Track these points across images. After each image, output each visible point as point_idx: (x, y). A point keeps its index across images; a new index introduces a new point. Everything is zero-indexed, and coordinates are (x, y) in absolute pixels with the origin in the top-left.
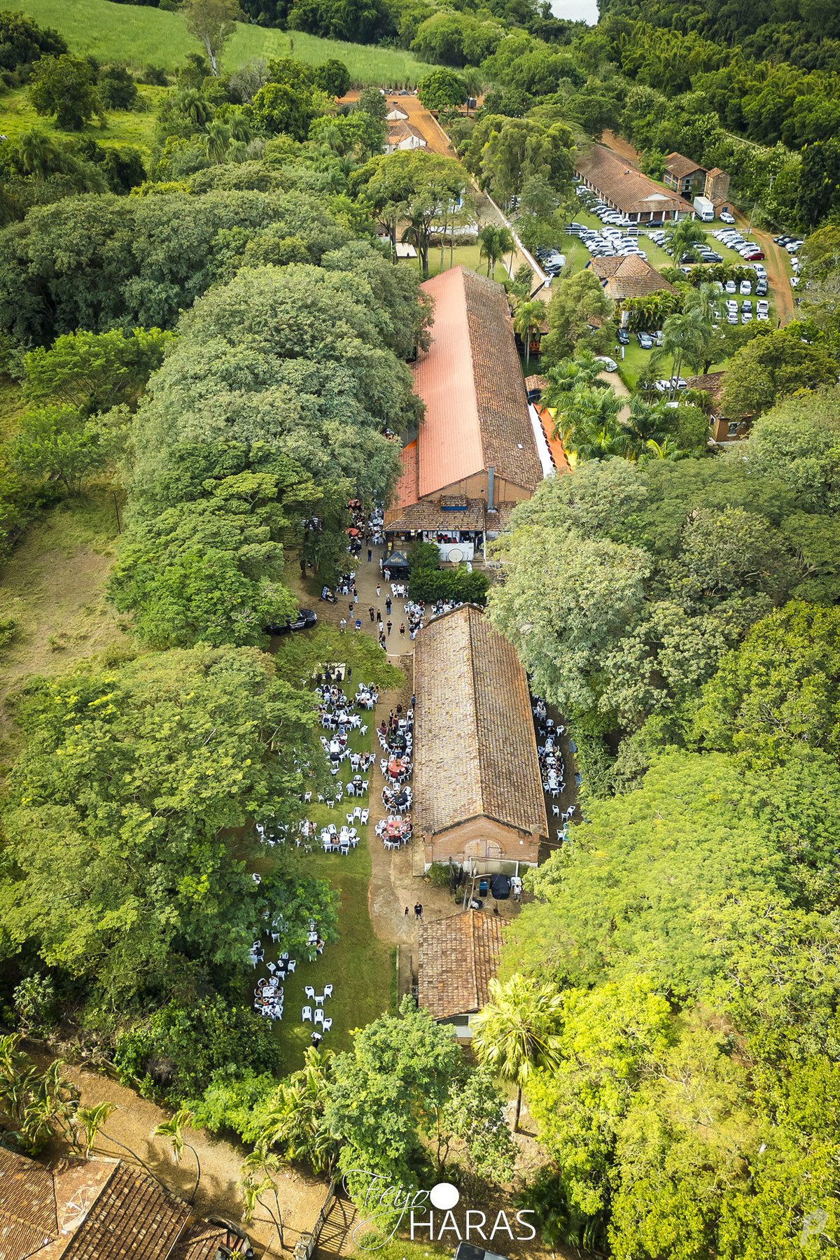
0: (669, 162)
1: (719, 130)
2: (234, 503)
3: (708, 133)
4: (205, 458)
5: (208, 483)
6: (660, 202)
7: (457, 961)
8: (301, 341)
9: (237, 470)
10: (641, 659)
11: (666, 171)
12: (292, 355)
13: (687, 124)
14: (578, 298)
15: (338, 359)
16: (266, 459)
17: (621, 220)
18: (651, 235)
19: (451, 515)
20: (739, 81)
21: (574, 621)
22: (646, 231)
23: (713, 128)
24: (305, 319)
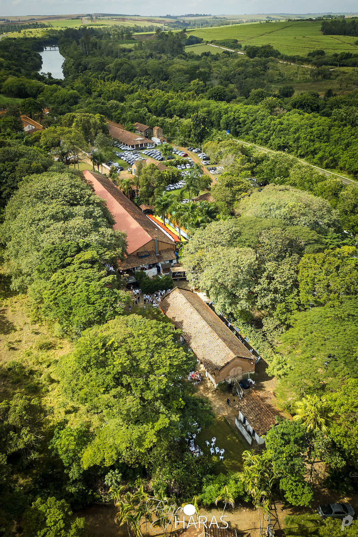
0: (136, 126)
1: (149, 114)
2: (84, 265)
3: (145, 115)
4: (62, 250)
6: (141, 140)
7: (259, 410)
8: (76, 199)
9: (78, 252)
10: (268, 285)
11: (136, 130)
12: (75, 205)
13: (136, 112)
14: (151, 174)
17: (128, 149)
18: (143, 152)
19: (144, 259)
20: (143, 97)
22: (141, 151)
23: (146, 113)
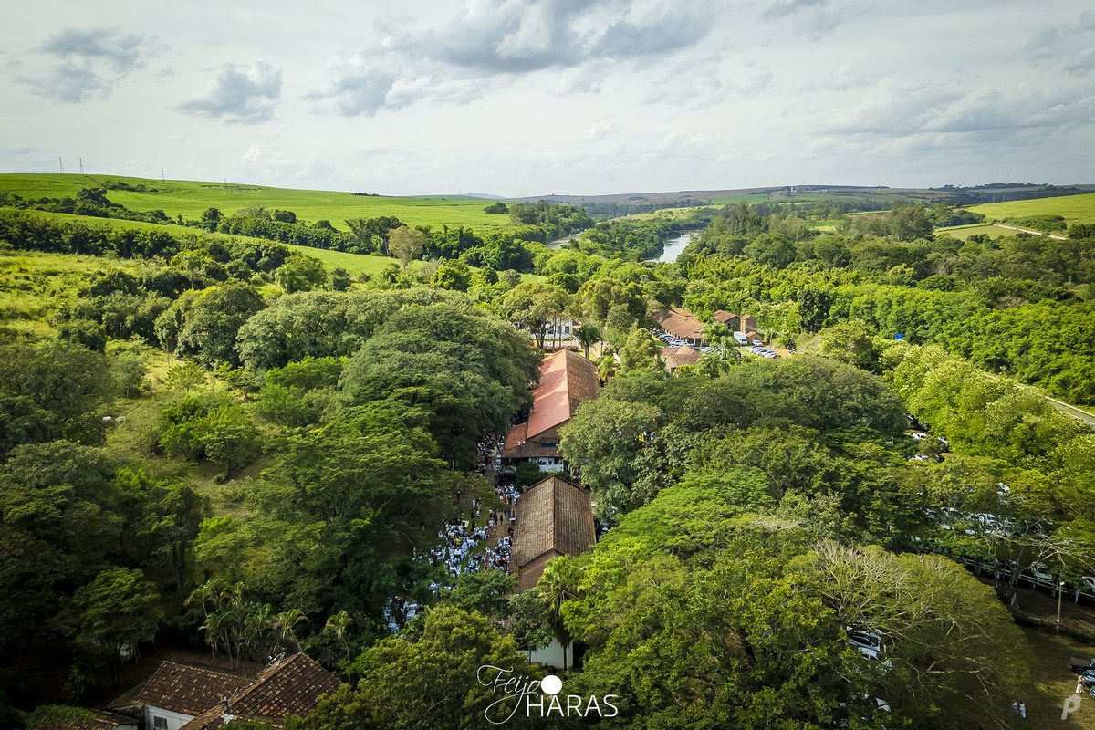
0: (716, 315)
4: (383, 381)
5: (384, 392)
8: (451, 334)
9: (404, 385)
10: (655, 457)
12: (445, 340)
14: (639, 344)
15: (473, 344)
16: (422, 382)
17: (682, 343)
19: (548, 449)
21: (613, 440)
24: (453, 322)
